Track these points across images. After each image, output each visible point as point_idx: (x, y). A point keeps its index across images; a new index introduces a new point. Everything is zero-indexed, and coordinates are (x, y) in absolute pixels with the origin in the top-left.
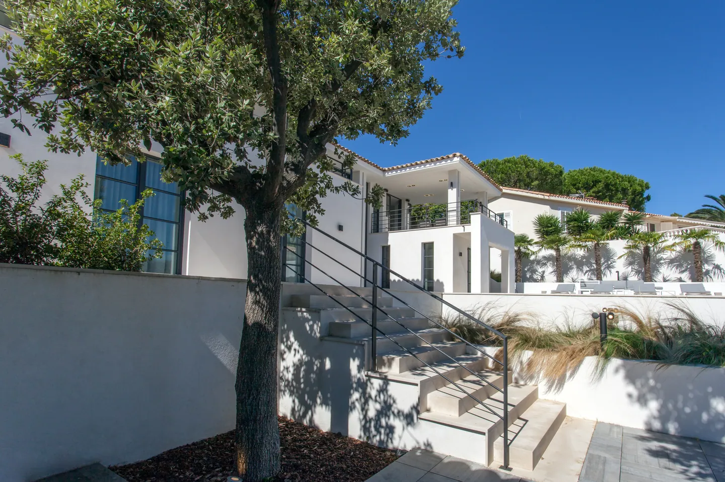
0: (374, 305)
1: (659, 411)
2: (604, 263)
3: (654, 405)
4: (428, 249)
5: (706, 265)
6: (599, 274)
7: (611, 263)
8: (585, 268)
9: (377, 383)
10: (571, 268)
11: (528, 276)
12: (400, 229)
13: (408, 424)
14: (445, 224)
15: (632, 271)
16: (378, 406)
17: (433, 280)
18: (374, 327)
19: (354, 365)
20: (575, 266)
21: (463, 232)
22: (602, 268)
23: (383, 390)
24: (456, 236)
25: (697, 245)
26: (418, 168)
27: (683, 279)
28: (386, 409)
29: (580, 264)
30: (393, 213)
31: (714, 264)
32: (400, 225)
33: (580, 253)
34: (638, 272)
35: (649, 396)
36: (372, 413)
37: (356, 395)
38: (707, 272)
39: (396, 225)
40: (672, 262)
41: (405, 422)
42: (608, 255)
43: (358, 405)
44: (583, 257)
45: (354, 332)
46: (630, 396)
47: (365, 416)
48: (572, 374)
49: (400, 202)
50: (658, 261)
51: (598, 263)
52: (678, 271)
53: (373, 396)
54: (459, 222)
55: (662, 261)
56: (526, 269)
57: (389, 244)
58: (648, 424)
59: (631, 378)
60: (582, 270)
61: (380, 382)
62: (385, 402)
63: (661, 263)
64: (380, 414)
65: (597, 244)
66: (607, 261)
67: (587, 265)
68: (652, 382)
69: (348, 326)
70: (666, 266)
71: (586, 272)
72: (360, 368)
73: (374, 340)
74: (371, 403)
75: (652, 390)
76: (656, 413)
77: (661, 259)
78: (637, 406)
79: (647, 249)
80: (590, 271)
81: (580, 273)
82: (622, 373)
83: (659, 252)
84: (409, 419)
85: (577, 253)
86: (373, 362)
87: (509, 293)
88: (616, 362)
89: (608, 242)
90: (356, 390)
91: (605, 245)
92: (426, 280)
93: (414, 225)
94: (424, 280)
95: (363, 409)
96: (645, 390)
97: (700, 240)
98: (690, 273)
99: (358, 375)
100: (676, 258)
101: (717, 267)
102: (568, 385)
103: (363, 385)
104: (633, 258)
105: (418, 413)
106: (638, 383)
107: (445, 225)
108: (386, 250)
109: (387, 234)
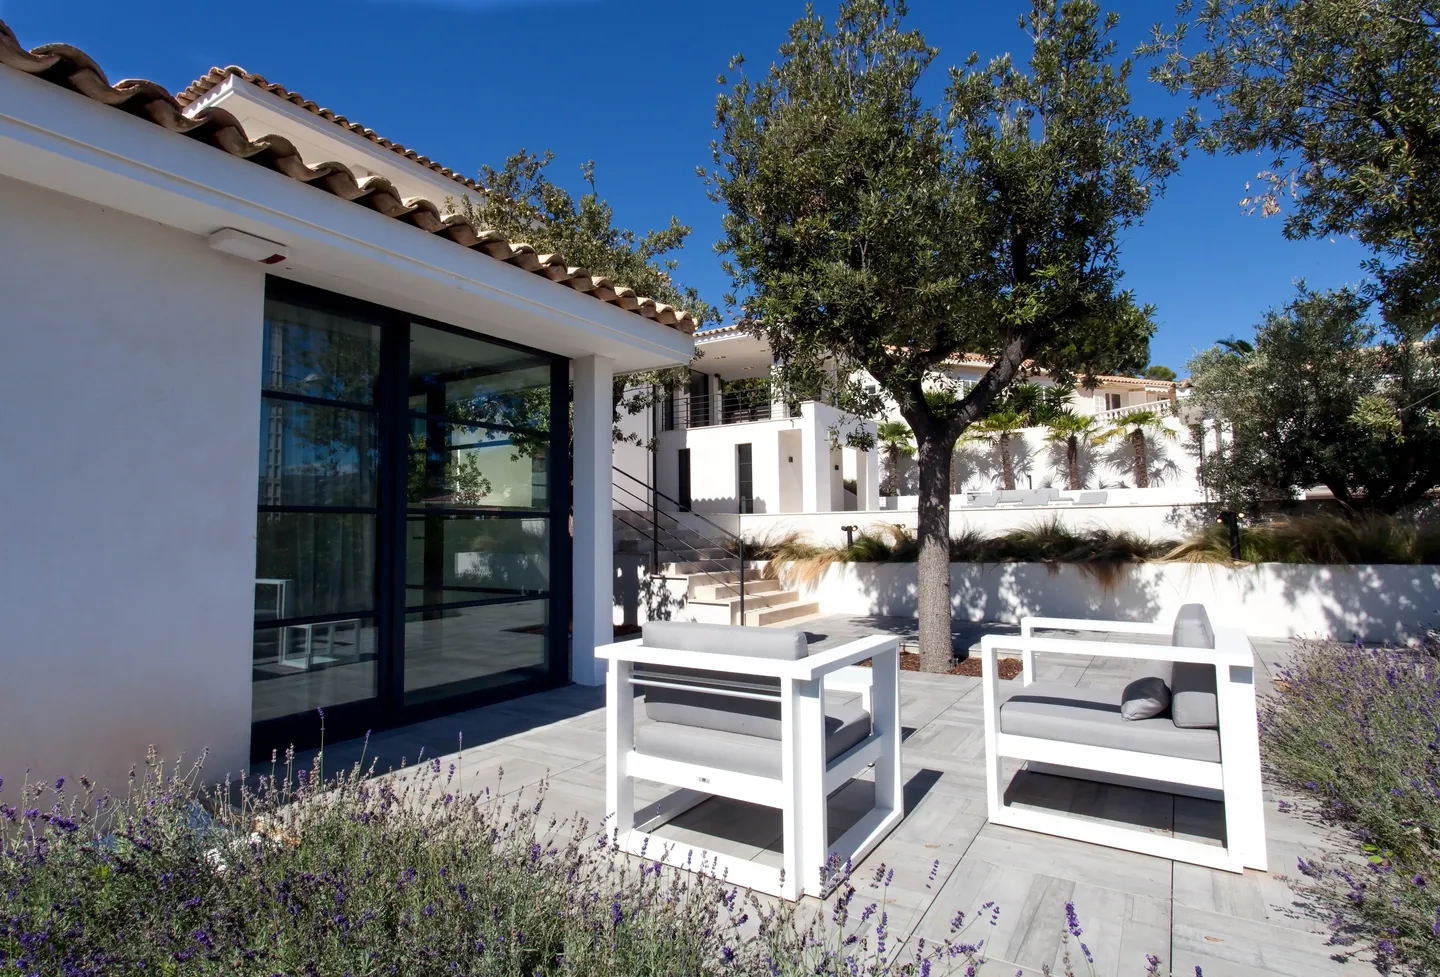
0: (656, 525)
1: (878, 599)
2: (1017, 464)
3: (874, 595)
4: (744, 453)
5: (1155, 462)
6: (1010, 482)
7: (1028, 463)
8: (993, 472)
9: (658, 582)
10: (972, 472)
11: (910, 486)
12: (707, 424)
13: (681, 608)
14: (767, 415)
15: (1057, 473)
16: (659, 599)
17: (751, 497)
18: (656, 542)
19: (641, 570)
20: (977, 471)
21: (791, 428)
22: (1015, 472)
23: (662, 586)
24: (783, 435)
25: (1138, 433)
26: (726, 336)
27: (1126, 484)
28: (665, 600)
29: (984, 467)
30: (697, 400)
31: (1166, 460)
32: (707, 418)
33: (984, 448)
34: (1065, 475)
35: (871, 588)
36: (654, 605)
37: (642, 594)
38: (1157, 474)
39: (701, 418)
40: (1111, 458)
41: (678, 607)
42: (1022, 449)
43: (644, 601)
44: (989, 455)
45: (640, 547)
46: (859, 590)
47: (650, 608)
48: (823, 578)
49: (705, 378)
50: (1092, 458)
51: (1007, 464)
52: (1119, 472)
53: (655, 592)
54: (788, 414)
55: (1098, 458)
56: (907, 476)
57: (688, 447)
58: (871, 610)
59: (861, 576)
60: (987, 475)
61: (661, 581)
62: (664, 595)
63: (1096, 461)
64: (661, 604)
65: (1004, 436)
66: (1022, 460)
67: (993, 467)
68: (873, 577)
69: (636, 542)
70: (1103, 465)
71: (994, 478)
72: (645, 573)
73: (656, 553)
74: (654, 597)
75: (873, 583)
76: (875, 601)
77: (1095, 455)
78: (864, 596)
79: (1072, 441)
80: (998, 475)
81: (985, 478)
82: (855, 572)
83: (1094, 444)
84: (681, 604)
85: (980, 449)
86: (655, 567)
87: (867, 510)
88: (851, 564)
89: (1021, 430)
90: (643, 589)
91: (1018, 436)
92: (744, 498)
93: (728, 419)
94: (740, 498)
95: (648, 603)
96: (869, 583)
97: (1141, 427)
98: (1135, 474)
99: (644, 578)
100: (1115, 453)
101: (1171, 464)
102: (821, 585)
103: (647, 585)
104: (1059, 454)
105: (687, 598)
106: (865, 579)
107: (767, 417)
108: (684, 456)
109: (685, 433)
